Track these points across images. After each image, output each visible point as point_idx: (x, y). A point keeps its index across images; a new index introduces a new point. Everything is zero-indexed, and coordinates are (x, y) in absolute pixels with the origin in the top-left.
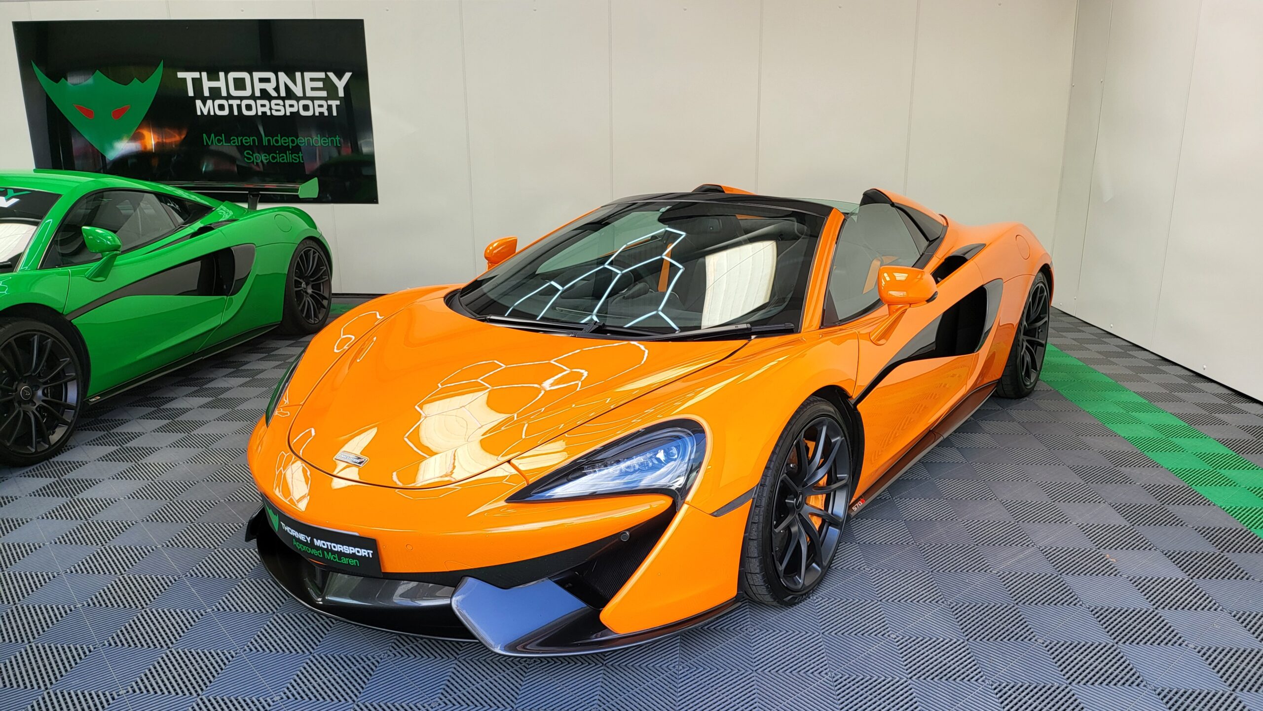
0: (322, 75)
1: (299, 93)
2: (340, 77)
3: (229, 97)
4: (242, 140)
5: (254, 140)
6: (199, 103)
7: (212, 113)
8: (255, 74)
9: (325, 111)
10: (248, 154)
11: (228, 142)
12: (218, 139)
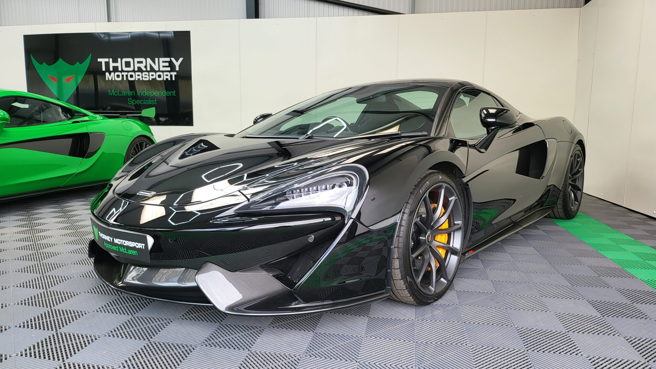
0: (168, 59)
1: (157, 69)
2: (177, 61)
4: (127, 93)
5: (133, 93)
6: (107, 74)
7: (113, 79)
8: (135, 59)
9: (169, 78)
10: (130, 100)
11: (120, 94)
12: (116, 92)
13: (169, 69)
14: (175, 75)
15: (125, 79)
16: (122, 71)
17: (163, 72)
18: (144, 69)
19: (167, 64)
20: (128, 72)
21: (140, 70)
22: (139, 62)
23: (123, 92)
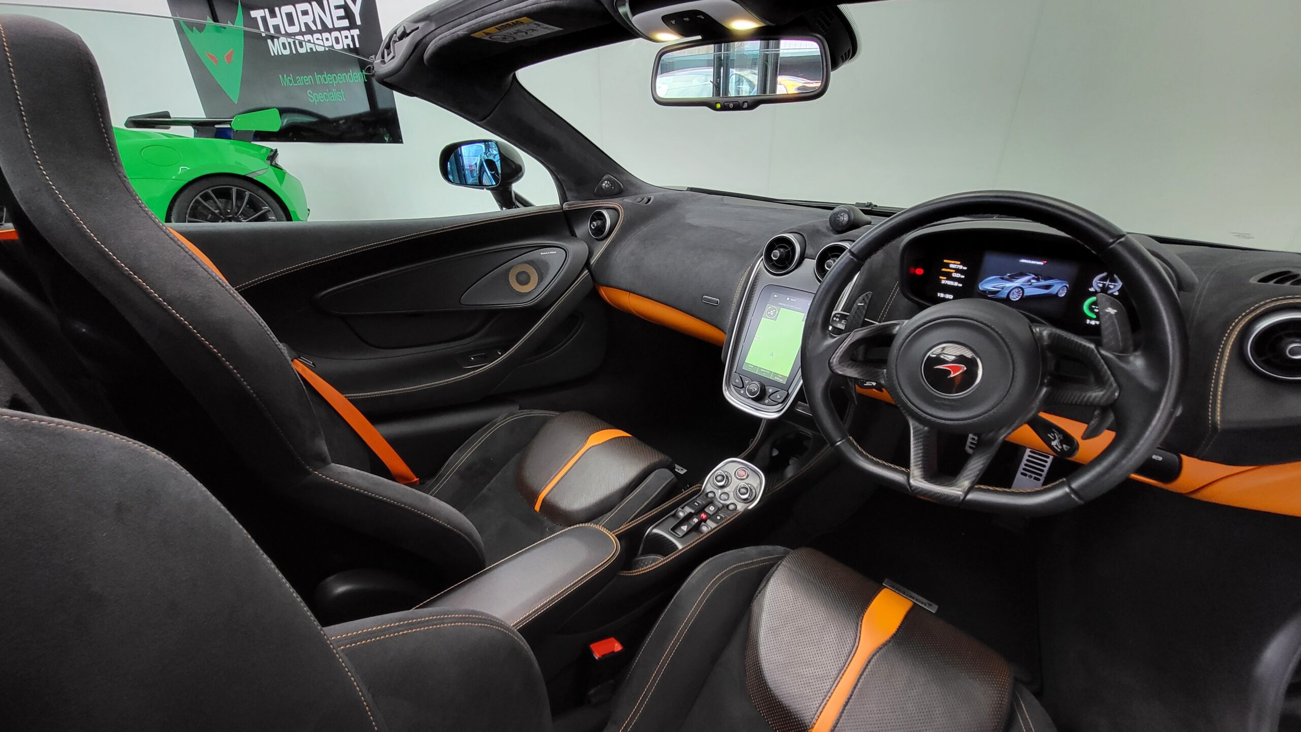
0: (342, 2)
1: (330, 26)
2: (355, 2)
4: (303, 79)
5: (310, 78)
6: (269, 41)
7: (280, 54)
8: (297, 6)
9: (349, 41)
10: (309, 93)
11: (296, 82)
12: (289, 79)
13: (346, 23)
14: (357, 35)
15: (294, 52)
16: (288, 35)
17: (340, 30)
18: (314, 28)
19: (341, 12)
20: (295, 34)
21: (309, 31)
22: (305, 13)
23: (299, 77)
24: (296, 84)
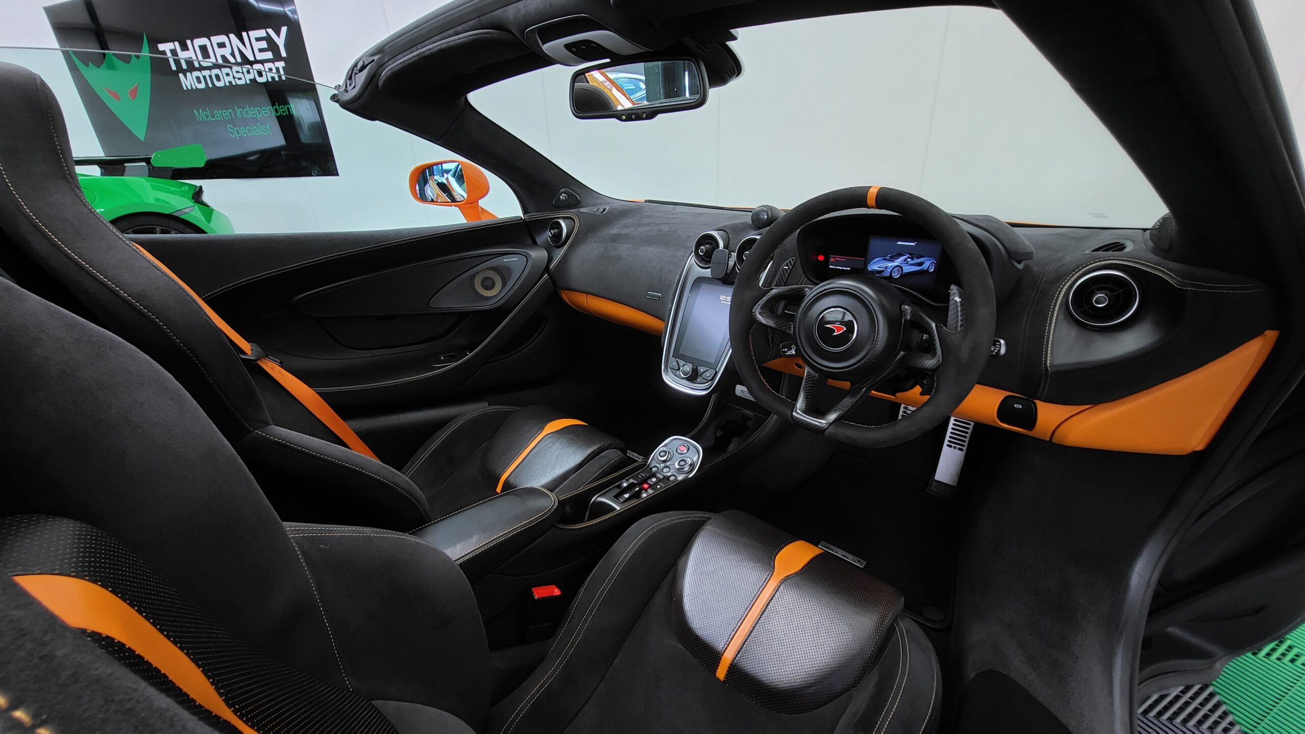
0: (261, 33)
1: (251, 58)
2: (278, 34)
3: (201, 68)
4: (222, 113)
5: (230, 112)
6: (181, 75)
7: (194, 87)
8: (212, 38)
9: (273, 74)
10: (230, 127)
11: (213, 116)
12: (206, 114)
13: (269, 55)
14: (283, 67)
15: (210, 86)
17: (262, 62)
18: (232, 60)
19: (264, 45)
20: (210, 68)
22: (222, 45)
23: (216, 112)
24: (214, 119)
